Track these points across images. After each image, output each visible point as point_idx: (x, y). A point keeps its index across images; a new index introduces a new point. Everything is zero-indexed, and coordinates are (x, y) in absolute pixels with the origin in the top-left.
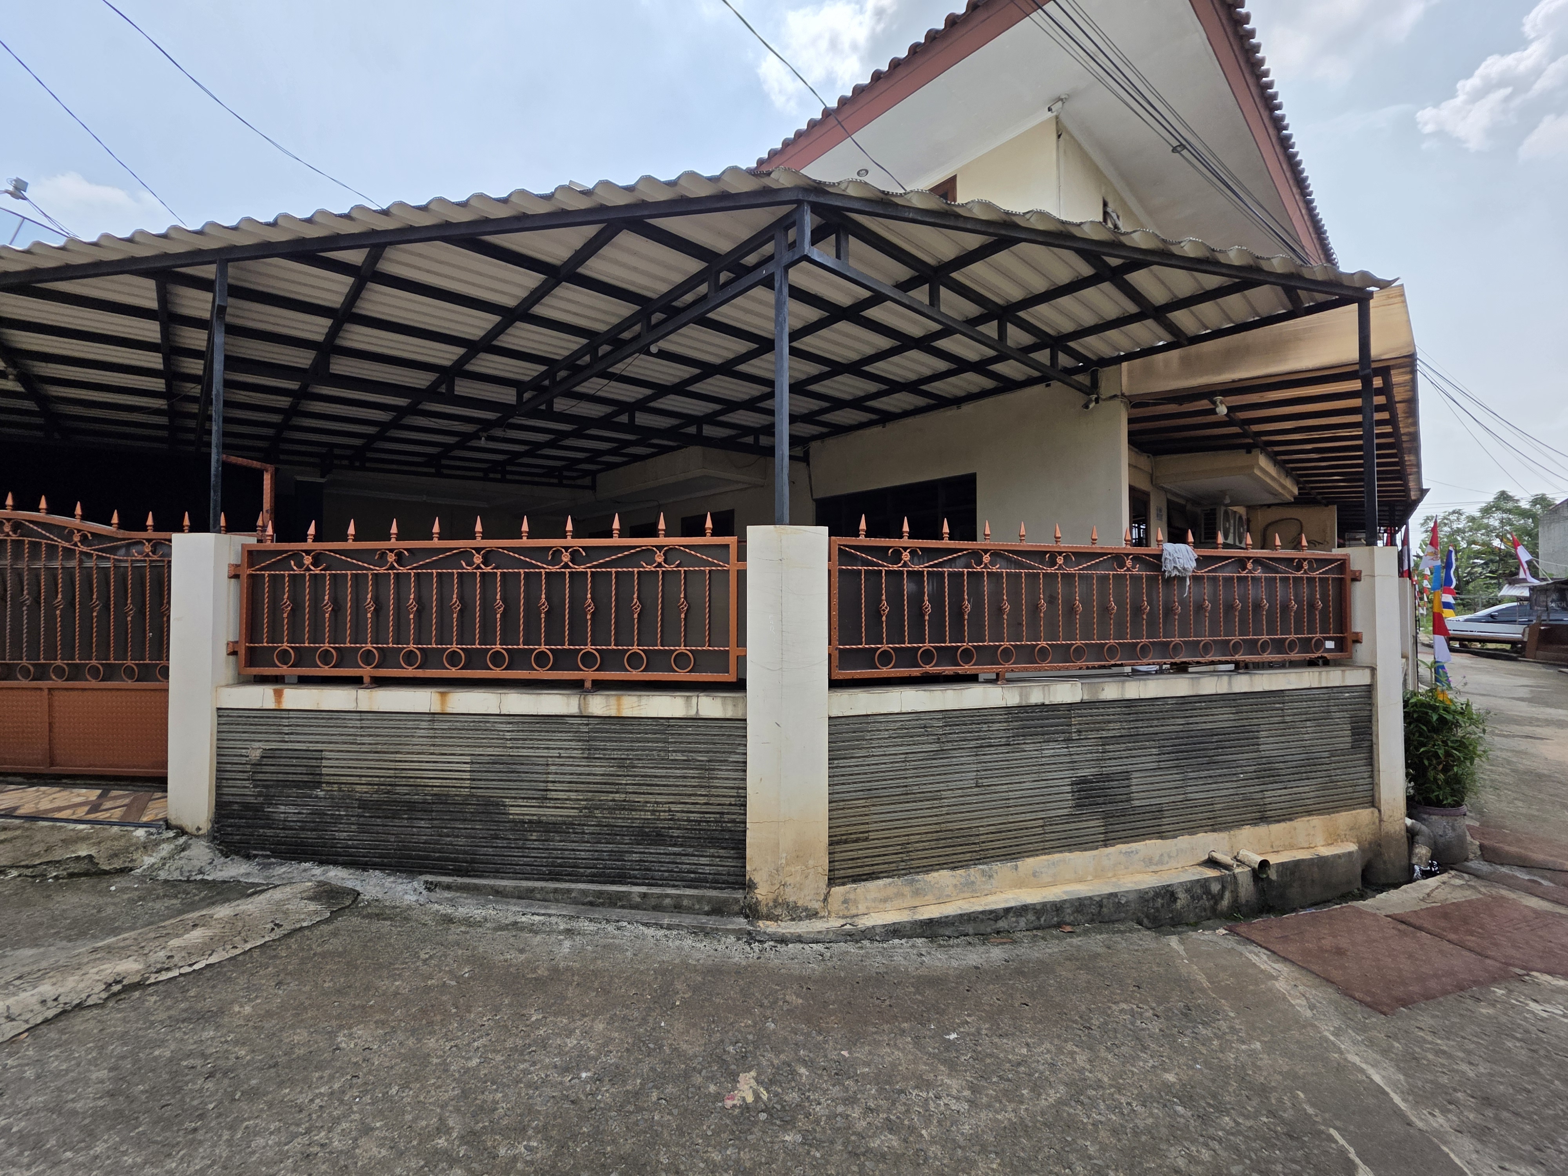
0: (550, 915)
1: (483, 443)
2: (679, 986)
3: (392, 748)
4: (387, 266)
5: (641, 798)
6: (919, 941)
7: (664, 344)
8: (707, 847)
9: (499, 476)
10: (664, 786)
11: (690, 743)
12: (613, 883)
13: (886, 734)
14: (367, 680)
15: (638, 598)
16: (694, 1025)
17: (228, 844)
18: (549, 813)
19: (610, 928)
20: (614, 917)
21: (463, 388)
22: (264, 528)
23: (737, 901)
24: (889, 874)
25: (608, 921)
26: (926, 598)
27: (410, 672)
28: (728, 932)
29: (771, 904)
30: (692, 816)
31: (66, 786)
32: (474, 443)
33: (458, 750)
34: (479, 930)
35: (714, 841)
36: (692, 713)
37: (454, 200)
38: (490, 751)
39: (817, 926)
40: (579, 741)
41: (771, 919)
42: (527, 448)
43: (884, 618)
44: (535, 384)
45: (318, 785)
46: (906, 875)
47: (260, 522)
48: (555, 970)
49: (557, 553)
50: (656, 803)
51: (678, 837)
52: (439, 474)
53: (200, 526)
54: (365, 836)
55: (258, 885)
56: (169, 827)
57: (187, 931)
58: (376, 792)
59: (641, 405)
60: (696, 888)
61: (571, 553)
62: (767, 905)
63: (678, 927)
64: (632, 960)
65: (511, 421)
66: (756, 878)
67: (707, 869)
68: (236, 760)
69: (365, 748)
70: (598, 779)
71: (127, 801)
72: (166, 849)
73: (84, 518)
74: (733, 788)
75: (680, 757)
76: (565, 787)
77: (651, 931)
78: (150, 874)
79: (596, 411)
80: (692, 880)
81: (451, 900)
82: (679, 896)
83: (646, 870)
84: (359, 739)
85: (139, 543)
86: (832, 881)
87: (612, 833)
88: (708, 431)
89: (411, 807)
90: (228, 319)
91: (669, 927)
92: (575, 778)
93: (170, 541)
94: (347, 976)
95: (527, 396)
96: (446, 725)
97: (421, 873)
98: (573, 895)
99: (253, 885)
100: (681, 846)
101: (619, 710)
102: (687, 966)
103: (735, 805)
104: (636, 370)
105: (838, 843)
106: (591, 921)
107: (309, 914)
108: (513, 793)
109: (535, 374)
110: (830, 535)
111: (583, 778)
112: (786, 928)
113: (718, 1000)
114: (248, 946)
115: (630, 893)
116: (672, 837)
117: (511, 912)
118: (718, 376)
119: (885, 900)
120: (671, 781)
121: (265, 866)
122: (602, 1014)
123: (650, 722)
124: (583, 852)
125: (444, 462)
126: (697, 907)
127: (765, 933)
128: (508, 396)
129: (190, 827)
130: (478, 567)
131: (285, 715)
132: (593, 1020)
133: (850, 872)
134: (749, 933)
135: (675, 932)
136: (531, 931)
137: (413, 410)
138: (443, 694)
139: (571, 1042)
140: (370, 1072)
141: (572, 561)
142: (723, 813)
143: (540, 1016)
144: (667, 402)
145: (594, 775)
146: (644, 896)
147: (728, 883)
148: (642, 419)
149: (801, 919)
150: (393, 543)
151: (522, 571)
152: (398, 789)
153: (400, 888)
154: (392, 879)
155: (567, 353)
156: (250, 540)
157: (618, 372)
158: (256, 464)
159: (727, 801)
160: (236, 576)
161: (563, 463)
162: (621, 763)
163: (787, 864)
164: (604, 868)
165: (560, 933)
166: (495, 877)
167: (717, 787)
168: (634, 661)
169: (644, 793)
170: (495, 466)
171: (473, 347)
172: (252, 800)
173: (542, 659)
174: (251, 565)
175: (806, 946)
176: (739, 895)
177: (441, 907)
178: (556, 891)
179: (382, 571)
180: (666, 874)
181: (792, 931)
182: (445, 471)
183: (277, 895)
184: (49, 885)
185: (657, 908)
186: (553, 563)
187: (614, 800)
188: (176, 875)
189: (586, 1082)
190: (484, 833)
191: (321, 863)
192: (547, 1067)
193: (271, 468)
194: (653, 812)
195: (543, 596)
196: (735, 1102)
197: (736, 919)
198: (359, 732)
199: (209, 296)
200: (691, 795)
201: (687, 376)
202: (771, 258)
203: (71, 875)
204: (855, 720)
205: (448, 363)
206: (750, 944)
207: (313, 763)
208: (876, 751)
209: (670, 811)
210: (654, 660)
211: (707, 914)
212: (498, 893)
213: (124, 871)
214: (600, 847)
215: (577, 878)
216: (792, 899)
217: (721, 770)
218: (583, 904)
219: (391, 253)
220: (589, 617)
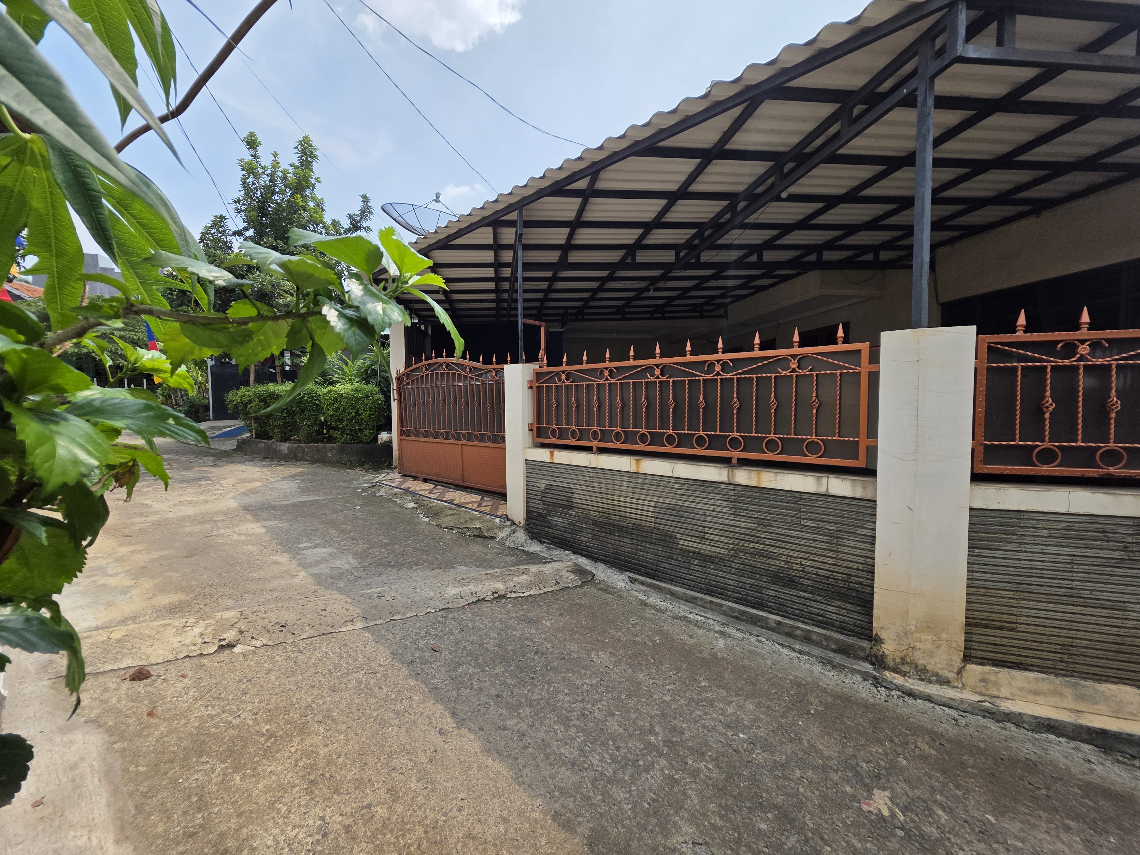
0: (708, 618)
1: (652, 293)
2: (812, 698)
3: (609, 492)
4: (601, 185)
5: (777, 551)
6: (1086, 747)
7: (794, 189)
8: (834, 598)
9: (660, 315)
10: (797, 544)
11: (820, 514)
12: (753, 607)
13: (1045, 533)
14: (595, 449)
15: (775, 397)
16: (828, 734)
17: (533, 533)
18: (706, 548)
19: (753, 639)
20: (755, 632)
21: (642, 257)
22: (542, 359)
23: (863, 649)
24: (1042, 669)
25: (751, 634)
26: (1113, 393)
27: (618, 445)
28: (854, 671)
29: (898, 660)
30: (821, 572)
31: (469, 492)
32: (646, 294)
33: (647, 498)
34: (663, 615)
35: (841, 596)
36: (823, 490)
37: (641, 123)
38: (666, 501)
39: (949, 693)
40: (728, 501)
41: (898, 673)
42: (679, 292)
43: (1047, 415)
44: (689, 245)
45: (571, 508)
46: (1067, 676)
47: (540, 357)
48: (715, 656)
49: (711, 365)
50: (789, 556)
51: (808, 586)
52: (624, 319)
53: (515, 360)
54: (595, 542)
55: (547, 558)
56: (508, 520)
57: (520, 575)
58: (601, 517)
59: (769, 245)
60: (823, 628)
61: (722, 365)
62: (894, 660)
63: (808, 654)
64: (771, 667)
65: (670, 275)
66: (883, 635)
67: (834, 616)
68: (534, 488)
69: (595, 490)
70: (742, 531)
71: (491, 503)
72: (508, 530)
73: (470, 360)
74: (861, 556)
75: (810, 523)
76: (718, 532)
77: (785, 651)
78: (502, 543)
79: (733, 255)
80: (820, 621)
81: (645, 591)
82: (809, 631)
83: (781, 604)
84: (592, 484)
85: (490, 371)
86: (967, 658)
87: (753, 572)
88: (828, 256)
89: (620, 529)
90: (524, 241)
91: (800, 652)
92: (725, 527)
93: (503, 369)
94: (593, 621)
95: (682, 254)
96: (640, 481)
97: (627, 571)
98: (723, 609)
99: (545, 558)
100: (811, 593)
101: (759, 481)
102: (818, 686)
103: (863, 571)
104: (768, 216)
105: (976, 625)
106: (737, 630)
107: (571, 580)
108: (682, 531)
109: (688, 237)
110: (978, 334)
111: (730, 528)
112: (913, 684)
113: (848, 723)
114: (546, 590)
115: (767, 618)
116: (802, 584)
117: (682, 609)
118: (841, 205)
119: (1037, 693)
120: (803, 542)
121: (549, 549)
122: (751, 698)
123: (784, 493)
124: (731, 581)
125: (627, 310)
126: (825, 643)
127: (892, 682)
128: (669, 257)
129: (517, 522)
130: (658, 378)
131: (555, 466)
132: (745, 700)
133: (991, 655)
134: (875, 678)
135: (805, 657)
136: (696, 625)
137: (611, 278)
138: (637, 460)
139: (730, 710)
140: (609, 681)
141: (722, 370)
142: (850, 575)
143: (707, 684)
144: (793, 238)
145: (739, 527)
146: (779, 623)
147: (854, 632)
148: (769, 256)
149: (930, 682)
150: (607, 364)
151: (686, 379)
152: (613, 517)
153: (615, 577)
154: (611, 570)
155: (712, 216)
156: (535, 366)
157: (752, 221)
158: (537, 323)
159: (855, 566)
160: (531, 387)
161: (703, 300)
162: (760, 522)
163: (917, 631)
164: (747, 595)
165: (716, 632)
166: (671, 584)
167: (845, 553)
168: (771, 445)
169: (779, 547)
170: (658, 308)
171: (647, 227)
172: (541, 511)
173: (700, 441)
174: (537, 381)
175: (936, 707)
176: (865, 644)
177: (639, 595)
178: (711, 602)
179: (601, 382)
180: (797, 612)
181: (921, 689)
182: (628, 316)
183: (556, 565)
184: (467, 539)
185: (789, 635)
186: (708, 372)
187: (754, 548)
188: (512, 545)
189: (743, 741)
190: (664, 554)
191: (575, 553)
192: (715, 720)
193: (543, 324)
194: (787, 562)
195: (701, 396)
196: (872, 809)
197: (861, 663)
198: (592, 480)
199: (514, 230)
200: (819, 555)
201: (810, 211)
202: (913, 74)
203: (474, 536)
204: (1003, 514)
205: (632, 242)
206: (877, 687)
207: (569, 495)
208: (1029, 548)
209: (801, 564)
210: (787, 446)
211: (834, 651)
212: (672, 594)
213: (493, 538)
214: (743, 579)
215: (727, 598)
216: (921, 662)
217: (850, 540)
218: (731, 617)
219: (603, 175)
220: (735, 411)
